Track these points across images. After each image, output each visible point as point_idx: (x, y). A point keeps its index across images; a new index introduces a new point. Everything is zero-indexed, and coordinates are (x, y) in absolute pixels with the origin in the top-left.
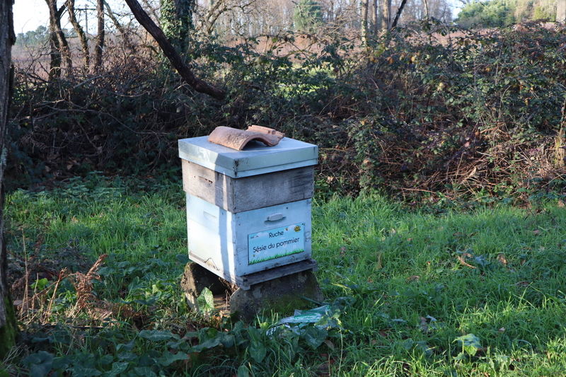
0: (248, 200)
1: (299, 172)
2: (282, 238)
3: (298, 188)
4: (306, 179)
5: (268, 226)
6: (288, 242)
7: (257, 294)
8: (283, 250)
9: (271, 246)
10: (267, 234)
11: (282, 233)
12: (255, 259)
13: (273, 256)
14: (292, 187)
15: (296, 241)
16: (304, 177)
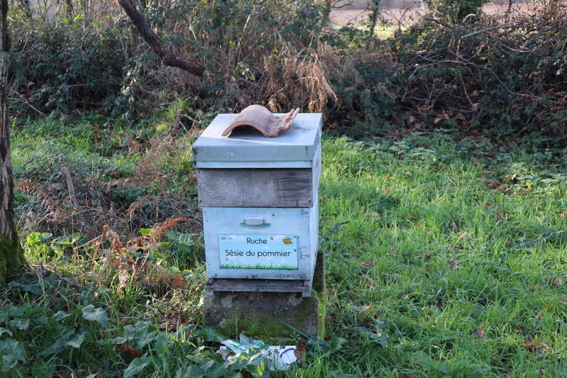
0: (217, 195)
1: (289, 174)
2: (264, 248)
3: (288, 193)
4: (300, 184)
5: (247, 230)
6: (275, 254)
7: (227, 303)
8: (266, 261)
9: (250, 253)
10: (243, 239)
11: (264, 242)
12: (229, 263)
13: (253, 265)
14: (278, 190)
15: (285, 254)
16: (297, 181)
